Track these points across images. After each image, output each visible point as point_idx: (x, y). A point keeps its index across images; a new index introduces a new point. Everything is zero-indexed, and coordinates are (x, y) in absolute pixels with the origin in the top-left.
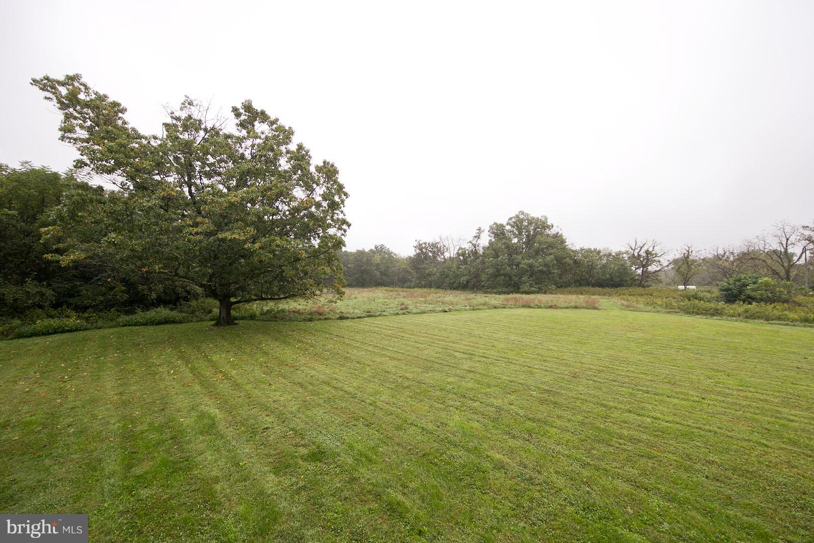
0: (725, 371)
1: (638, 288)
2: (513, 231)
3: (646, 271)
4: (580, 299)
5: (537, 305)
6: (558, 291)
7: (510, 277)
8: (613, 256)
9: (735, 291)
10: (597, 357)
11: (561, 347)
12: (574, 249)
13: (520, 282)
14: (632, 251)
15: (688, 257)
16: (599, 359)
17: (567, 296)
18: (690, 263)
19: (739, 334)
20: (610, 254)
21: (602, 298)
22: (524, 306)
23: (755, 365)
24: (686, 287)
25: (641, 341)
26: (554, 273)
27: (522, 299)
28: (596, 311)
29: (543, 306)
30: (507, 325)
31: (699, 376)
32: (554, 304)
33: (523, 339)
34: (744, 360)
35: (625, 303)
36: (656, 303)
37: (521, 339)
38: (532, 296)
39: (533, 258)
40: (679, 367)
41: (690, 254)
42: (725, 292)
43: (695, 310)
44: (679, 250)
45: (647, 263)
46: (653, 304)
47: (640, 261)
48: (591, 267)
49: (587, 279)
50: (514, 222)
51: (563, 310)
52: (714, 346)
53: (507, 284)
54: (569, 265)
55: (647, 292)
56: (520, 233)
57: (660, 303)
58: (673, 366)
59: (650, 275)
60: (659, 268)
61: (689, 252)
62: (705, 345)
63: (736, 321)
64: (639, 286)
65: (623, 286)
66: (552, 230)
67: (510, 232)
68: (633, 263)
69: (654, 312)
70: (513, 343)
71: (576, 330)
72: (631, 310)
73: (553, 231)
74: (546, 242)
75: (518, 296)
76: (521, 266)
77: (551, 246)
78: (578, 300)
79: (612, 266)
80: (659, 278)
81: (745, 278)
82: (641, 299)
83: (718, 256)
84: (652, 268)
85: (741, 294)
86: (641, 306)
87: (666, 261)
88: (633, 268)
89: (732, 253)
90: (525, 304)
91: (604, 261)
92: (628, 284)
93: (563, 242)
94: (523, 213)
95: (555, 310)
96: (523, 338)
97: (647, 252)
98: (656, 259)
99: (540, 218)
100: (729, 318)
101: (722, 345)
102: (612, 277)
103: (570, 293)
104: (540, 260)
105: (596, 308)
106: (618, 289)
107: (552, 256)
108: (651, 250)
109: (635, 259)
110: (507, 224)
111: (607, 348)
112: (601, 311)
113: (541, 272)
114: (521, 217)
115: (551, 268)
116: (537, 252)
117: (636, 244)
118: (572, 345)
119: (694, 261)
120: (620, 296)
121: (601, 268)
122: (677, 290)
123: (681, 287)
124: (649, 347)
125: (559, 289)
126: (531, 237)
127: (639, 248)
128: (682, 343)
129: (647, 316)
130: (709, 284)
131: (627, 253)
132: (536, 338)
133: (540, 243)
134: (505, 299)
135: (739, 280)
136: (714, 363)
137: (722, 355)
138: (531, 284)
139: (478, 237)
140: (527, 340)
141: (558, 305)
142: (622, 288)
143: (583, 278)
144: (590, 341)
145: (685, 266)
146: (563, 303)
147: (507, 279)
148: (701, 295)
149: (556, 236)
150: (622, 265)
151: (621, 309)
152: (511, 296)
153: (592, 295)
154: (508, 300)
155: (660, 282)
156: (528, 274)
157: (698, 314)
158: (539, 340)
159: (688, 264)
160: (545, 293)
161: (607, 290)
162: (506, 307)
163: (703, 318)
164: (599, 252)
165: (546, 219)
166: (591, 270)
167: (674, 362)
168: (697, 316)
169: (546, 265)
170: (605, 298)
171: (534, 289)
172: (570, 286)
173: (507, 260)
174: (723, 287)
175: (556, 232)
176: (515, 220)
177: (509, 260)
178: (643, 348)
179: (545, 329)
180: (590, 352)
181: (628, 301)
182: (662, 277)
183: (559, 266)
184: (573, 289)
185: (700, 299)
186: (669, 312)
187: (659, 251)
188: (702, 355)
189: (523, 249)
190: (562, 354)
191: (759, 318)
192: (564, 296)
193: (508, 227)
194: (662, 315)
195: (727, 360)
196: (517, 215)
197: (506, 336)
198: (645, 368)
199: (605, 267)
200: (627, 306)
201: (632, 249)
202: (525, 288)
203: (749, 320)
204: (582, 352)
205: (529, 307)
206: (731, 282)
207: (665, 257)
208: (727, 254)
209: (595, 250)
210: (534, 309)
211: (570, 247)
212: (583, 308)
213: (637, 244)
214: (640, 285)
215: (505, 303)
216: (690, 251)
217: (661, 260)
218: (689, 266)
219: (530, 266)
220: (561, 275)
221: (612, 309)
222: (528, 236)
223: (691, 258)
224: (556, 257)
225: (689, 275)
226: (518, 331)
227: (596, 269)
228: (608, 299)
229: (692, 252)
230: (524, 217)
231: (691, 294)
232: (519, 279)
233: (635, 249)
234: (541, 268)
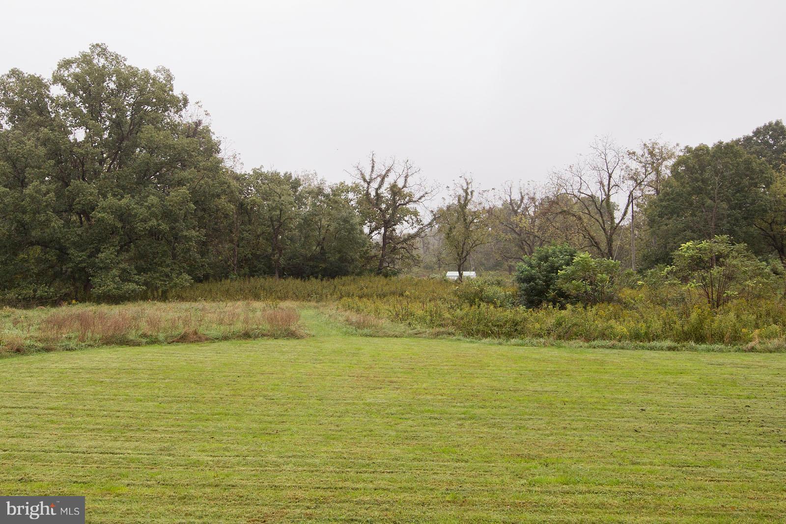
0: (539, 456)
1: (377, 279)
2: (72, 105)
3: (391, 238)
4: (254, 311)
5: (144, 336)
6: (197, 293)
7: (63, 253)
8: (327, 196)
9: (541, 282)
10: (307, 464)
11: (221, 452)
12: (238, 170)
13: (93, 265)
14: (366, 185)
15: (466, 205)
16: (314, 470)
17: (222, 305)
18: (470, 218)
19: (551, 373)
20: (320, 191)
21: (304, 307)
22: (108, 341)
23: (580, 436)
24: (461, 275)
25: (394, 410)
26: (188, 239)
27: (100, 318)
28: (293, 342)
29: (161, 336)
30: (62, 403)
31: (502, 475)
32: (192, 330)
33: (118, 444)
34: (565, 428)
35: (354, 317)
36: (412, 314)
37: (110, 444)
38: (129, 309)
39: (132, 191)
40: (466, 462)
41: (469, 197)
42: (526, 285)
43: (481, 327)
44: (452, 187)
45: (393, 215)
46: (404, 317)
47: (380, 209)
48: (279, 224)
49: (268, 258)
50: (76, 77)
51: (215, 345)
52: (517, 403)
53: (51, 272)
54: (226, 216)
55: (393, 289)
56: (95, 113)
57: (420, 313)
58: (458, 461)
59: (399, 246)
60: (415, 230)
61: (467, 194)
62: (504, 404)
63: (545, 345)
64: (378, 274)
65: (346, 273)
66: (183, 113)
67: (64, 107)
68: (366, 216)
69: (410, 336)
70: (86, 461)
71: (253, 397)
72: (366, 336)
73: (188, 116)
74: (170, 147)
75: (88, 309)
76: (98, 214)
77: (180, 159)
78: (251, 315)
79: (323, 221)
80: (414, 253)
81: (554, 253)
82: (383, 307)
83: (511, 204)
84: (403, 229)
85: (548, 286)
86: (385, 323)
87: (428, 212)
88: (366, 230)
89: (533, 199)
90: (110, 333)
91: (306, 210)
92: (356, 267)
93: (212, 148)
94: (103, 52)
95: (194, 347)
96: (116, 439)
97: (395, 191)
98: (411, 206)
99: (152, 73)
100: (535, 341)
101: (529, 401)
102: (323, 251)
103: (229, 295)
104: (153, 199)
105: (292, 335)
106: (336, 281)
107: (184, 190)
108: (400, 184)
109: (370, 203)
110: (57, 79)
111: (328, 439)
112: (304, 342)
113: (154, 234)
114: (100, 62)
115: (181, 225)
116: (144, 175)
117: (373, 167)
118: (247, 444)
119: (476, 214)
120: (341, 298)
121: (300, 227)
122: (445, 282)
123: (453, 275)
124: (410, 422)
125: (199, 285)
126: (126, 129)
127: (379, 179)
128: (466, 404)
129: (397, 346)
130: (496, 266)
131: (355, 189)
132: (154, 435)
133: (152, 150)
134: (48, 322)
135: (545, 258)
136: (522, 442)
137: (531, 422)
138: (124, 270)
140: (127, 444)
141: (202, 330)
142: (344, 278)
143: (258, 253)
144: (287, 426)
145: (460, 227)
146: (214, 326)
147: (52, 256)
148: (490, 291)
149: (196, 131)
150: (346, 221)
151: (346, 333)
152: (64, 311)
153: (281, 299)
154: (60, 324)
155: (417, 262)
156: (116, 239)
157: (485, 335)
158: (161, 440)
159: (465, 220)
160: (164, 297)
161: (314, 284)
162: (52, 345)
163: (494, 344)
164: (296, 184)
165: (169, 78)
166: (277, 232)
167: (457, 450)
168: (484, 340)
169: (167, 215)
170: (310, 307)
171: (132, 286)
172: (227, 277)
173: (52, 194)
174: (522, 272)
175: (195, 119)
176: (78, 70)
177: (59, 195)
178: (400, 427)
179: (175, 406)
180: (290, 454)
181: (358, 311)
182: (419, 251)
183: (203, 217)
184: (236, 284)
185: (490, 301)
186: (437, 335)
187: (416, 187)
188: (502, 428)
189: (102, 162)
190: (226, 471)
191: (577, 336)
192: (214, 304)
193: (57, 91)
194: (425, 342)
195: (541, 432)
196: (85, 56)
197: (63, 442)
198: (408, 475)
199: (309, 225)
200: (359, 326)
201: (365, 180)
202: (108, 283)
203: (564, 343)
204: (272, 458)
205: (124, 342)
206: (534, 262)
207: (426, 202)
208: (525, 201)
209: (288, 177)
210: (137, 349)
211: (228, 164)
212: (263, 335)
213: (376, 168)
214: (380, 271)
215: (51, 334)
216: (469, 191)
217: (418, 210)
218: (467, 227)
219: (124, 215)
220: (204, 244)
221: (329, 335)
222: (117, 124)
223: (470, 207)
224: (193, 192)
225: (467, 247)
226: (100, 420)
227: (290, 230)
228: (315, 307)
229: (472, 193)
230: (107, 64)
231: (473, 291)
232: (89, 257)
233: (371, 180)
234: (154, 222)
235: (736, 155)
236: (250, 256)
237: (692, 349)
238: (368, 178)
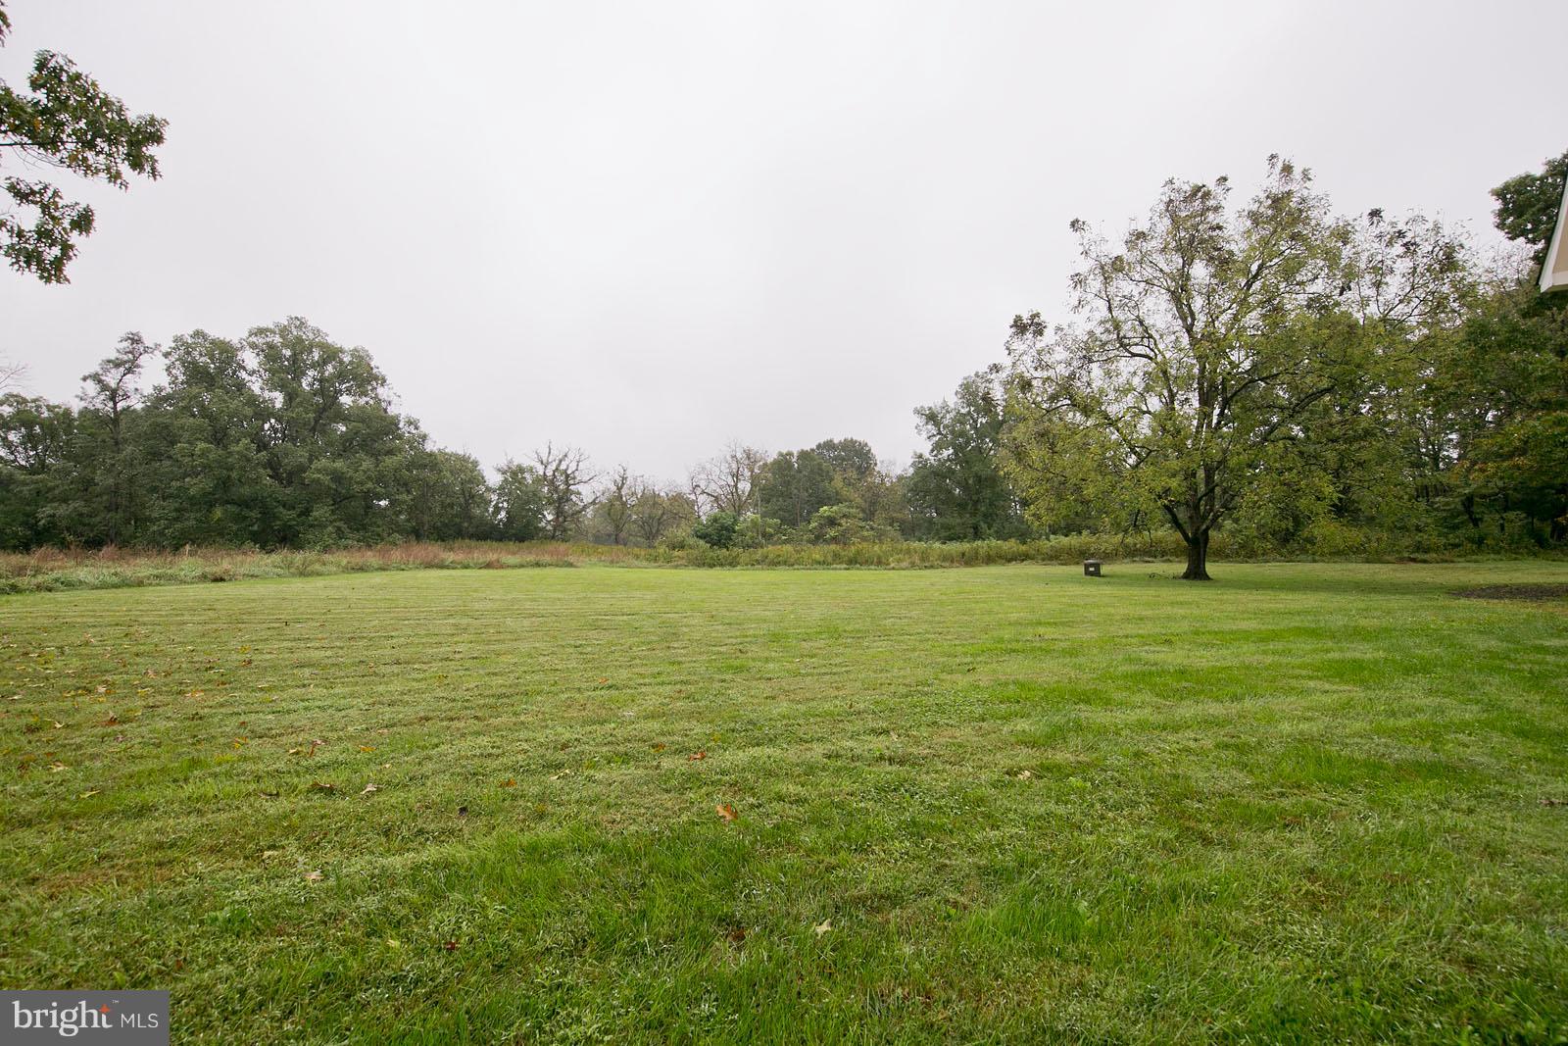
7: (269, 511)
14: (544, 468)
35: (604, 557)
44: (611, 473)
50: (270, 345)
76: (311, 475)
94: (302, 324)
108: (573, 467)
110: (247, 346)
114: (300, 334)
117: (549, 453)
127: (555, 464)
131: (531, 470)
139: (130, 366)
156: (330, 499)
176: (274, 339)
193: (248, 357)
196: (284, 327)
200: (612, 562)
201: (542, 463)
213: (553, 455)
219: (338, 477)
232: (299, 516)
233: (548, 463)
234: (370, 485)
235: (813, 459)
236: (439, 524)
237: (858, 569)
238: (545, 461)
